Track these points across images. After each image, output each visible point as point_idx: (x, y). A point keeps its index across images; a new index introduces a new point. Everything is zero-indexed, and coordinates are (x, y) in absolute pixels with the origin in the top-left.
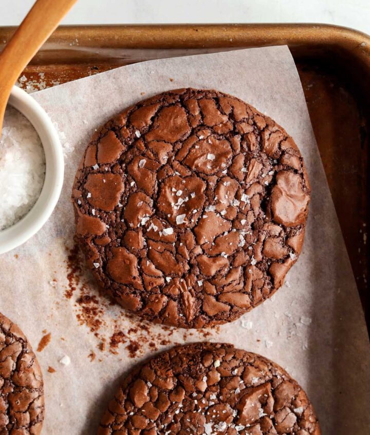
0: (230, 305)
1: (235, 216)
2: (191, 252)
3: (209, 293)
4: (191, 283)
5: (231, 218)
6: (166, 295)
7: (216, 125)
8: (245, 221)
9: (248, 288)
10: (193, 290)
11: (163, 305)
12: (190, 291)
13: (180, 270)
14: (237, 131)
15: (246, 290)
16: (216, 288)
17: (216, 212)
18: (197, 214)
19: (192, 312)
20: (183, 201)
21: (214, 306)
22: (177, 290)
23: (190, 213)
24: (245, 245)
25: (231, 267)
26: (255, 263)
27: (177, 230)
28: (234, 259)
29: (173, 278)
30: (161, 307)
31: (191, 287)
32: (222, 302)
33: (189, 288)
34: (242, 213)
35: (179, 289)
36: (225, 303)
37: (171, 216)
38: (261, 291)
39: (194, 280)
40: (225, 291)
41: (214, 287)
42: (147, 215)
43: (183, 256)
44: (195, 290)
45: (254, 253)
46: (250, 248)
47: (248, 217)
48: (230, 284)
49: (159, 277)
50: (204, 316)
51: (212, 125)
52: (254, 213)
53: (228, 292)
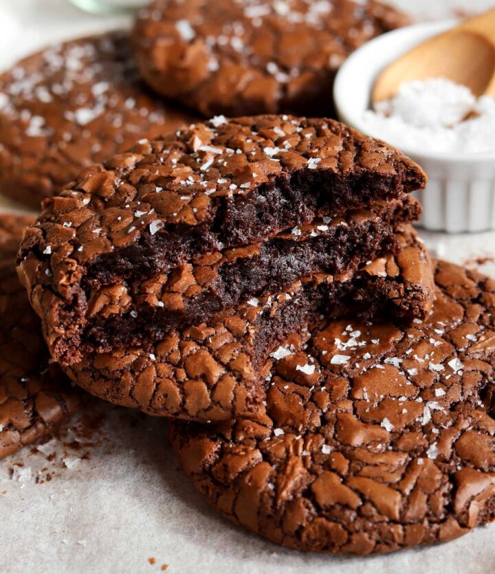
0: (362, 496)
1: (430, 384)
2: (334, 403)
3: (333, 467)
4: (311, 445)
5: (422, 385)
6: (261, 452)
7: (453, 286)
8: (444, 393)
9: (405, 485)
10: (310, 458)
11: (249, 463)
12: (304, 459)
13: (302, 422)
14: (482, 300)
15: (401, 487)
16: (349, 465)
17: (402, 367)
18: (369, 361)
19: (291, 485)
20: (356, 344)
21: (333, 488)
22: (283, 450)
23: (358, 357)
24: (428, 425)
25: (390, 448)
26: (434, 457)
27: (328, 372)
28: (399, 438)
29: (286, 433)
30: (244, 464)
31: (309, 454)
32: (351, 488)
33: (305, 453)
34: (443, 383)
35: (287, 451)
36: (356, 491)
37: (326, 355)
38: (428, 500)
39: (318, 443)
40: (362, 473)
41: (348, 462)
42: (292, 347)
43: (318, 405)
44: (313, 459)
45: (440, 440)
46: (435, 431)
47: (451, 390)
48: (376, 465)
49: (265, 426)
50: (308, 502)
51: (445, 285)
52: (462, 389)
53: (368, 477)
